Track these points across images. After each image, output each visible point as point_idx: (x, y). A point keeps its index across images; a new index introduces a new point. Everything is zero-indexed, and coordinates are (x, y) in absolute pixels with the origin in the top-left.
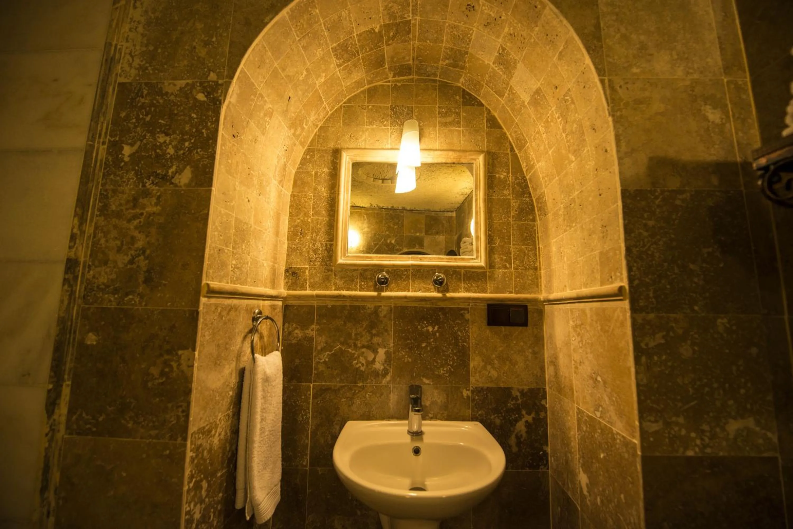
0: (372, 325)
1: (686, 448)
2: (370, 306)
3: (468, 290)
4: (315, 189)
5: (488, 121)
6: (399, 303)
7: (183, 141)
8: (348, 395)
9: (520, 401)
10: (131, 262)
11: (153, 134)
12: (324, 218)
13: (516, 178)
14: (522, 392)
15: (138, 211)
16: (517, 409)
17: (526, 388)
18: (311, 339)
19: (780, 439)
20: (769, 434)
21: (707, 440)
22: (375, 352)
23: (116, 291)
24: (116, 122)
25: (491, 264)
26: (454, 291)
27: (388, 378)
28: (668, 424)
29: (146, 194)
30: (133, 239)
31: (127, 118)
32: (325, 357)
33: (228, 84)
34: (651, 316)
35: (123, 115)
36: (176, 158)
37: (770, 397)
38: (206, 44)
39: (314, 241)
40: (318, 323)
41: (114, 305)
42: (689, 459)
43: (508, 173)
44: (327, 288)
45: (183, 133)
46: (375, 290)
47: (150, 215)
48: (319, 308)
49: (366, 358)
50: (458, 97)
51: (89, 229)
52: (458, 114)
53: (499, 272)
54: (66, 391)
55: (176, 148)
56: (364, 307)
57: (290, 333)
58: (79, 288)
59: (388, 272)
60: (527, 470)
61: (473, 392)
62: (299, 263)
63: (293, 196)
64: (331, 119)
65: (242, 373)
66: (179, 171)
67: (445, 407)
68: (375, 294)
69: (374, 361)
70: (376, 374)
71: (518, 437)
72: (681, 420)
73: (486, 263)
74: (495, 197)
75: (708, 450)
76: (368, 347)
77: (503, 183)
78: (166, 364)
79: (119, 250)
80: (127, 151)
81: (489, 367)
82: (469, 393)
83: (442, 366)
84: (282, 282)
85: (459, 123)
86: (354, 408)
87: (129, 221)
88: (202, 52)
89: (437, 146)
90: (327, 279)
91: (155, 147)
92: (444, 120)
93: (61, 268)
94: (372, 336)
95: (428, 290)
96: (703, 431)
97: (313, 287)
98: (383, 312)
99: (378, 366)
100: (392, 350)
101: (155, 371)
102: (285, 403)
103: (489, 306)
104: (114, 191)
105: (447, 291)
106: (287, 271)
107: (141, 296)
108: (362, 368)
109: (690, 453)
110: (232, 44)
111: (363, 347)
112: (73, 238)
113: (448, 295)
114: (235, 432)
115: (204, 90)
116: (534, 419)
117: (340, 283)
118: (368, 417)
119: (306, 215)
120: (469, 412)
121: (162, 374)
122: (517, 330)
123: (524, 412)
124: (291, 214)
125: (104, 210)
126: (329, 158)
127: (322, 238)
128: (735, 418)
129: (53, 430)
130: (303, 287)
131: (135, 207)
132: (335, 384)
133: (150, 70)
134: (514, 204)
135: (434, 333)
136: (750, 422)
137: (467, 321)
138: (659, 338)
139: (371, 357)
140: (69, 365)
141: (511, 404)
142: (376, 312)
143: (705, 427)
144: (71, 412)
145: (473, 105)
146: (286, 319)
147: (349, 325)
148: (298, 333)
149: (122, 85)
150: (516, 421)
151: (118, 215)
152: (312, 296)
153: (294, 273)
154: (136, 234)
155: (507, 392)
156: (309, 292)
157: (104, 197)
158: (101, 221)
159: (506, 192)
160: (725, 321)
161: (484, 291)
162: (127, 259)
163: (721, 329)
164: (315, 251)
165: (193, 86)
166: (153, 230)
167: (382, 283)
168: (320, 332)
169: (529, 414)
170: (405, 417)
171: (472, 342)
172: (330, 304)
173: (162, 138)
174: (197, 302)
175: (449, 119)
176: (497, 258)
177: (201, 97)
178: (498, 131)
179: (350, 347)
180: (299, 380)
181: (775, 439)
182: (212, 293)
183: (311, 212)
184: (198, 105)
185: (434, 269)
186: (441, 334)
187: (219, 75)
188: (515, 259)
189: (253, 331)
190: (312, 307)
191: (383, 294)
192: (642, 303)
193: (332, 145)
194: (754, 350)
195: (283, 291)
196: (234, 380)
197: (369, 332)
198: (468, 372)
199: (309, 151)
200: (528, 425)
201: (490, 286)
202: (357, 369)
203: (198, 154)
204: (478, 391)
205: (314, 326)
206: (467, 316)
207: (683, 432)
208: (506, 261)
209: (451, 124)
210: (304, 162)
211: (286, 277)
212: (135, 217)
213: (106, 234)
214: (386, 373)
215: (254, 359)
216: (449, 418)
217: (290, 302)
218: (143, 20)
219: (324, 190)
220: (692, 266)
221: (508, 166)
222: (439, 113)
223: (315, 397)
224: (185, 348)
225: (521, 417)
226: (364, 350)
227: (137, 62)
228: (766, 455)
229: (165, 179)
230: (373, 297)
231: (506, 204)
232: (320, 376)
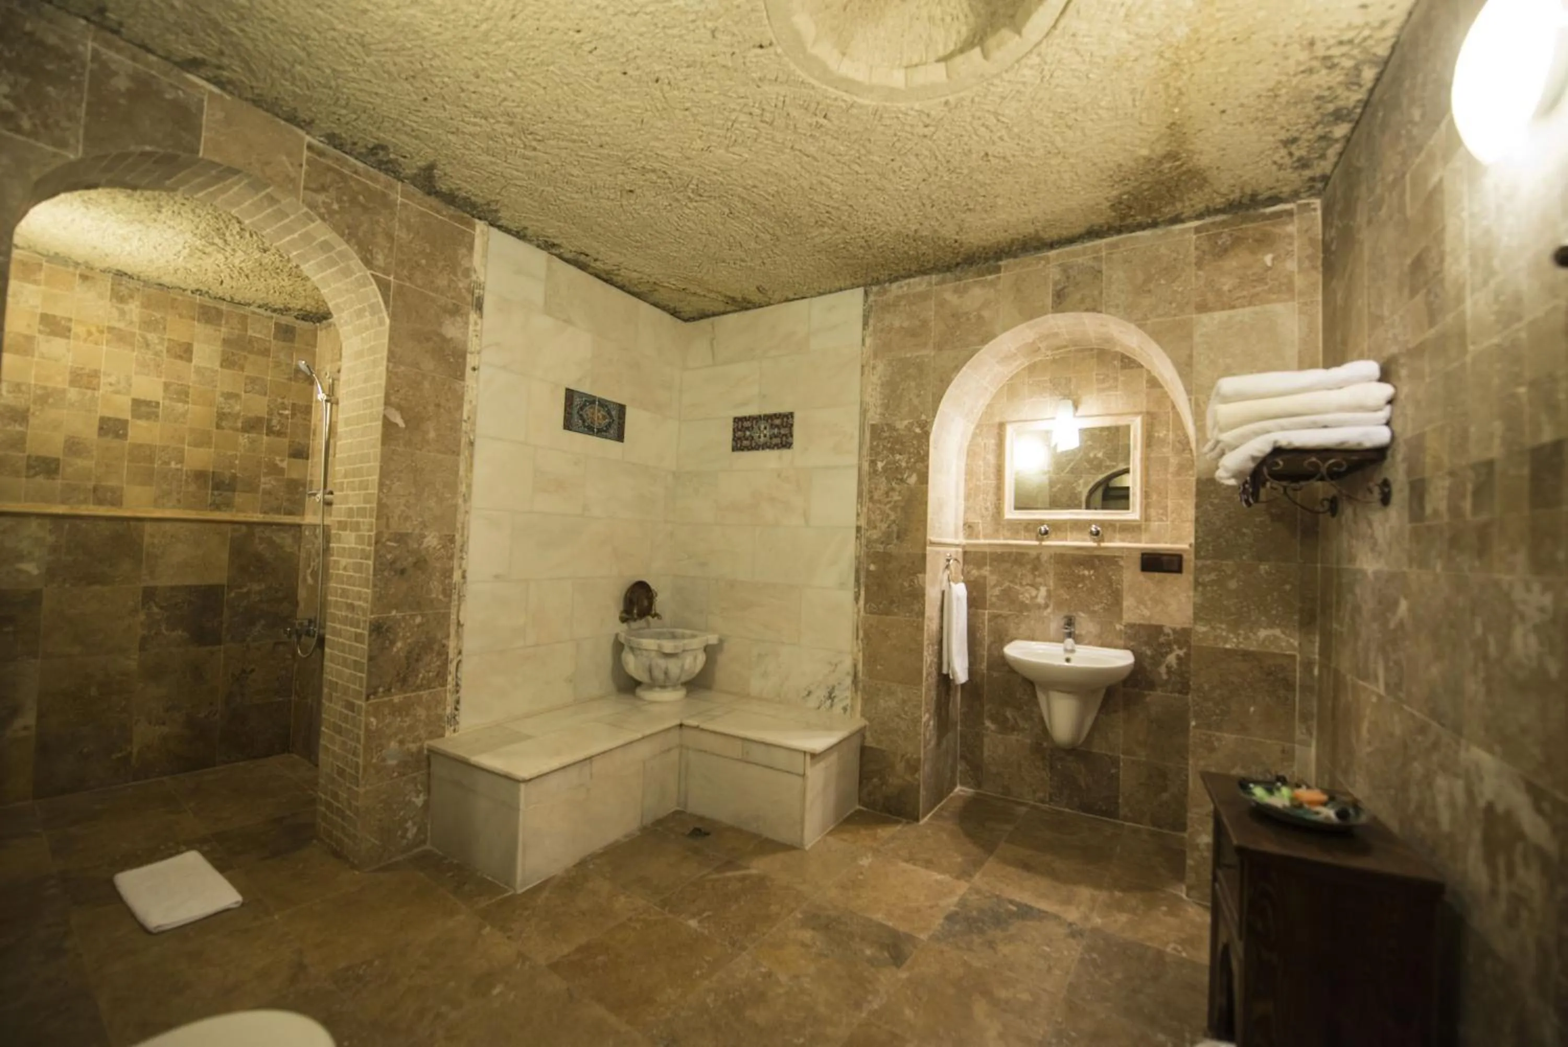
0: (1035, 568)
1: (1225, 642)
2: (1034, 553)
3: (1123, 540)
4: (985, 458)
5: (1148, 382)
6: (1058, 551)
7: (910, 458)
8: (1016, 621)
9: (1172, 637)
10: (889, 527)
11: (893, 455)
12: (993, 482)
13: (1177, 436)
14: (1174, 630)
15: (889, 499)
16: (1169, 644)
17: (1178, 627)
18: (985, 578)
19: (1300, 644)
20: (1292, 640)
21: (1241, 640)
22: (1038, 589)
23: (882, 543)
24: (872, 448)
25: (1147, 518)
26: (1110, 541)
27: (1049, 610)
28: (1213, 628)
29: (893, 489)
30: (888, 516)
31: (878, 445)
32: (997, 591)
33: (933, 421)
34: (1209, 562)
35: (875, 443)
36: (907, 468)
37: (1296, 617)
38: (918, 396)
39: (985, 500)
40: (990, 565)
41: (882, 550)
42: (1227, 650)
43: (1168, 431)
44: (998, 538)
45: (909, 453)
46: (1038, 539)
47: (896, 502)
48: (991, 554)
49: (1030, 594)
50: (1116, 362)
51: (865, 510)
52: (1116, 379)
53: (1155, 525)
54: (863, 593)
55: (907, 462)
56: (1028, 554)
57: (968, 572)
58: (863, 541)
59: (1048, 525)
60: (1177, 695)
61: (1125, 626)
62: (974, 519)
63: (967, 465)
64: (996, 397)
65: (943, 593)
66: (910, 476)
67: (1100, 636)
68: (1036, 543)
69: (1036, 597)
70: (1039, 607)
71: (1169, 668)
72: (1224, 626)
73: (1141, 517)
74: (1152, 455)
75: (1242, 646)
76: (1032, 585)
77: (1163, 442)
78: (912, 581)
79: (882, 521)
80: (880, 465)
81: (1142, 607)
82: (1122, 628)
83: (1098, 603)
84: (961, 534)
85: (1116, 387)
86: (1021, 631)
87: (886, 504)
88: (916, 401)
89: (1095, 411)
90: (997, 531)
91: (895, 462)
92: (1101, 386)
93: (854, 531)
94: (1035, 576)
95: (1084, 540)
96: (1239, 635)
97: (985, 537)
98: (1044, 558)
99: (1040, 600)
100: (1052, 588)
101: (906, 584)
102: (969, 620)
103: (1143, 554)
104: (876, 489)
105: (1102, 540)
106: (964, 525)
107: (895, 545)
108: (1027, 602)
109: (1228, 646)
110: (933, 395)
111: (1028, 584)
112: (858, 515)
113: (1103, 544)
114: (941, 628)
115: (919, 426)
116: (1185, 654)
117: (1008, 534)
118: (1032, 639)
119: (979, 480)
120: (1122, 642)
121: (910, 586)
122: (1170, 577)
123: (1175, 647)
124: (966, 480)
125: (871, 498)
126: (996, 431)
127: (991, 498)
128: (1265, 628)
129: (859, 611)
130: (977, 538)
131: (887, 497)
132: (1005, 612)
133: (887, 415)
134: (1174, 461)
135: (1090, 576)
136: (1277, 632)
137: (1122, 567)
138: (1213, 576)
139: (1034, 593)
140: (862, 580)
141: (1162, 639)
142: (1038, 558)
143: (1242, 632)
144: (866, 603)
145: (1132, 368)
146: (965, 562)
147: (1015, 567)
148: (975, 572)
149: (873, 426)
150: (1167, 653)
151: (879, 501)
152: (984, 545)
153: (970, 527)
154: (890, 512)
155: (1159, 629)
156: (982, 541)
157: (870, 492)
158: (871, 505)
159: (1164, 450)
160: (1267, 567)
161: (1139, 541)
162: (886, 525)
163: (1262, 572)
164: (987, 509)
165: (912, 424)
166: (899, 510)
167: (1043, 534)
168: (992, 572)
169: (1180, 648)
170: (1062, 641)
171: (1126, 585)
172: (999, 551)
173: (898, 457)
174: (925, 549)
175: (1106, 385)
176: (1153, 512)
177: (918, 430)
178: (1159, 390)
179: (1016, 584)
180: (977, 608)
181: (1296, 644)
182: (933, 544)
183: (982, 478)
184: (917, 436)
185: (1090, 522)
186: (1097, 578)
187: (928, 416)
188: (1173, 512)
189: (947, 567)
190: (985, 553)
191: (1044, 543)
192: (1202, 554)
193: (997, 420)
194: (1288, 587)
195: (962, 540)
196: (939, 596)
197: (1033, 573)
198: (1121, 610)
199: (979, 426)
200: (1179, 658)
201: (1144, 537)
202: (1022, 602)
203: (919, 466)
204: (1131, 626)
205: (988, 568)
206: (1122, 563)
207: (1224, 634)
208: (1162, 514)
209: (1109, 388)
210: (974, 436)
211: (964, 529)
212: (889, 502)
213: (874, 513)
214: (1047, 606)
215: (950, 586)
216: (1103, 645)
217: (968, 549)
218: (879, 382)
219: (991, 458)
220: (1244, 530)
221: (1168, 424)
222: (1097, 380)
223: (990, 621)
224: (920, 572)
225: (1171, 651)
226: (1028, 587)
227: (879, 410)
228: (1288, 653)
229: (902, 480)
230: (1035, 546)
231: (1165, 462)
232: (993, 605)
